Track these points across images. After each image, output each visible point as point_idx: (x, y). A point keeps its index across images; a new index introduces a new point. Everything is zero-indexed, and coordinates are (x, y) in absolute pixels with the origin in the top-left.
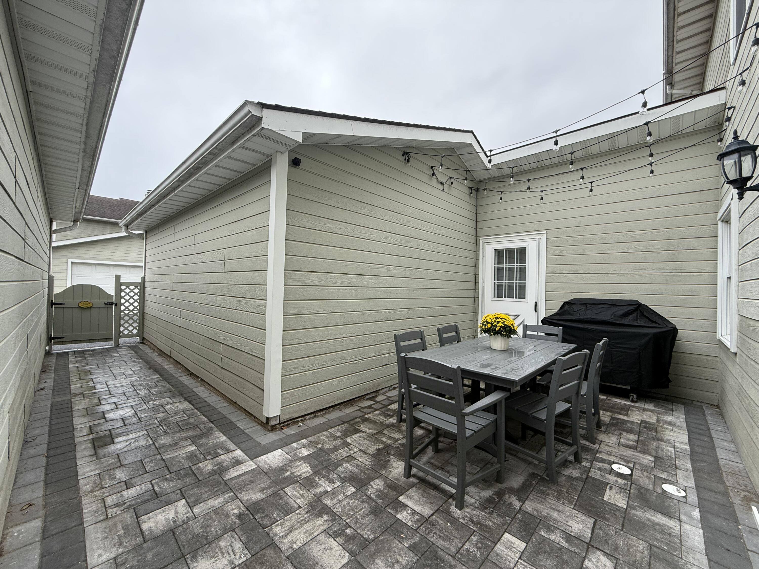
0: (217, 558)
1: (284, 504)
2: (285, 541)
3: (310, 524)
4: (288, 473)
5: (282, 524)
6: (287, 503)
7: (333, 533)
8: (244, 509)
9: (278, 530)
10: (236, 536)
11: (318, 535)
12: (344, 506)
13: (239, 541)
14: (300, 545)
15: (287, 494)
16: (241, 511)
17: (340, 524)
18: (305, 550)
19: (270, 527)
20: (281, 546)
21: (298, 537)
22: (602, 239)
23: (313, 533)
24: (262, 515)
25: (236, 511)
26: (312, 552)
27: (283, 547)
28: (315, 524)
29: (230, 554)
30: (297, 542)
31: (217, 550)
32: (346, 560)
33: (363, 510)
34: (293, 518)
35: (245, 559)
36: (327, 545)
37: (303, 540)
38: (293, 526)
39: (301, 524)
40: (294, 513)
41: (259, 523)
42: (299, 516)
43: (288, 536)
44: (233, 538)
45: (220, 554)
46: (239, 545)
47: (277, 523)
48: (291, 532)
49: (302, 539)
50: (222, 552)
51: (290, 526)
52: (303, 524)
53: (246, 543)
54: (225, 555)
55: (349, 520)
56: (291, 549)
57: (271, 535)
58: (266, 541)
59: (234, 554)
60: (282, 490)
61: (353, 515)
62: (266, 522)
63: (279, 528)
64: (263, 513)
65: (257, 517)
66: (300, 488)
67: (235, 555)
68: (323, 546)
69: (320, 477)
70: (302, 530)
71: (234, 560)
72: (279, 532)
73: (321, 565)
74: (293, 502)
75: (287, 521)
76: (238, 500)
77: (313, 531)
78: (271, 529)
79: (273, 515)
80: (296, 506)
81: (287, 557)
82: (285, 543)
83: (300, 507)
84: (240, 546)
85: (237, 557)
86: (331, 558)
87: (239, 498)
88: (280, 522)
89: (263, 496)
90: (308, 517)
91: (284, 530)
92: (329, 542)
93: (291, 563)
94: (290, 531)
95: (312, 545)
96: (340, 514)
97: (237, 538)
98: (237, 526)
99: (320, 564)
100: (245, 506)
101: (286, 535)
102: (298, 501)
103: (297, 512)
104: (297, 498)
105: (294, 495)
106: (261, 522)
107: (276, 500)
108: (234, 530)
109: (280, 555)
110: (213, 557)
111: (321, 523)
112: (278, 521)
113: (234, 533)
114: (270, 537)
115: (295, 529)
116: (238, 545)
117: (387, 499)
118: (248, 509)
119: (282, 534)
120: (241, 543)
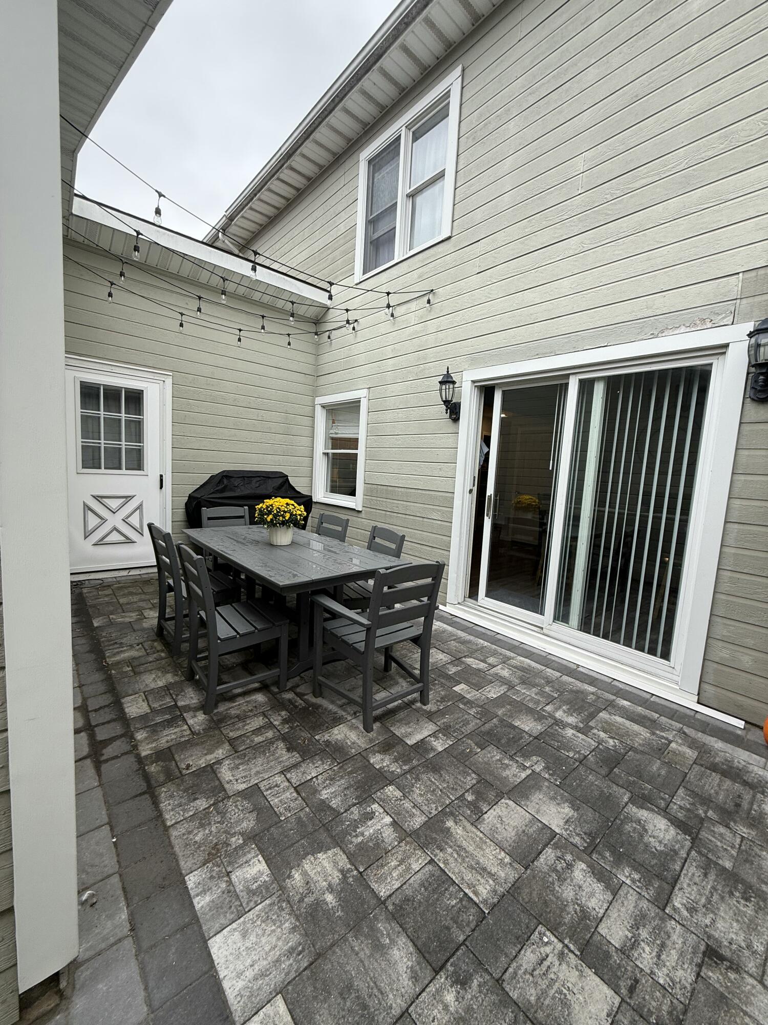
0: (565, 991)
1: (426, 889)
2: (503, 875)
3: (464, 844)
4: (329, 898)
5: (471, 886)
6: (422, 885)
7: (475, 814)
8: (442, 979)
9: (484, 891)
10: (511, 970)
11: (481, 832)
12: (427, 800)
13: (520, 956)
14: (503, 853)
15: (397, 890)
16: (449, 982)
17: (459, 807)
18: (510, 846)
19: (481, 906)
20: (512, 879)
21: (491, 858)
22: (235, 400)
23: (481, 839)
24: (454, 929)
25: (450, 997)
26: (511, 838)
27: (512, 876)
28: (464, 837)
29: (549, 967)
30: (500, 857)
31: (547, 1002)
32: (511, 803)
33: (433, 780)
34: (455, 869)
35: (548, 933)
36: (495, 821)
37: (495, 850)
38: (472, 868)
39: (467, 857)
40: (446, 870)
41: (473, 930)
42: (451, 860)
43: (493, 871)
44: (515, 973)
45: (555, 988)
46: (528, 953)
47: (471, 895)
48: (484, 869)
49: (494, 853)
50: (550, 986)
51: (474, 871)
52: (466, 852)
53: (520, 943)
54: (552, 976)
55: (451, 796)
56: (513, 864)
57: (496, 900)
58: (509, 905)
59: (545, 959)
60: (384, 903)
61: (441, 791)
62: (471, 916)
63: (481, 889)
64: (448, 928)
65: (462, 938)
66: (382, 866)
67: (547, 956)
68: (499, 826)
69: (354, 834)
70: (478, 854)
71: (556, 952)
72: (488, 887)
73: (526, 826)
74: (420, 874)
75: (463, 879)
76: (411, 1009)
77: (478, 839)
78: (485, 901)
79: (453, 906)
80: (430, 867)
81: (526, 869)
82: (506, 874)
83: (431, 861)
84: (529, 950)
85: (548, 949)
86: (512, 817)
87: (404, 1006)
88: (467, 891)
89: (402, 940)
90: (451, 847)
91: (482, 881)
92: (490, 819)
93: (533, 862)
94: (483, 871)
95: (500, 839)
96: (440, 806)
97: (514, 965)
98: (487, 977)
99: (524, 828)
100: (434, 978)
101: (491, 875)
102: (416, 867)
103: (442, 866)
104: (409, 868)
105: (401, 875)
106: (473, 925)
107: (415, 909)
108: (499, 981)
109: (526, 878)
110: (565, 1003)
111: (461, 828)
112: (466, 894)
113: (507, 975)
114: (499, 902)
115: (478, 863)
116: (528, 957)
117: (412, 754)
118: (442, 967)
119: (491, 882)
120: (522, 952)
